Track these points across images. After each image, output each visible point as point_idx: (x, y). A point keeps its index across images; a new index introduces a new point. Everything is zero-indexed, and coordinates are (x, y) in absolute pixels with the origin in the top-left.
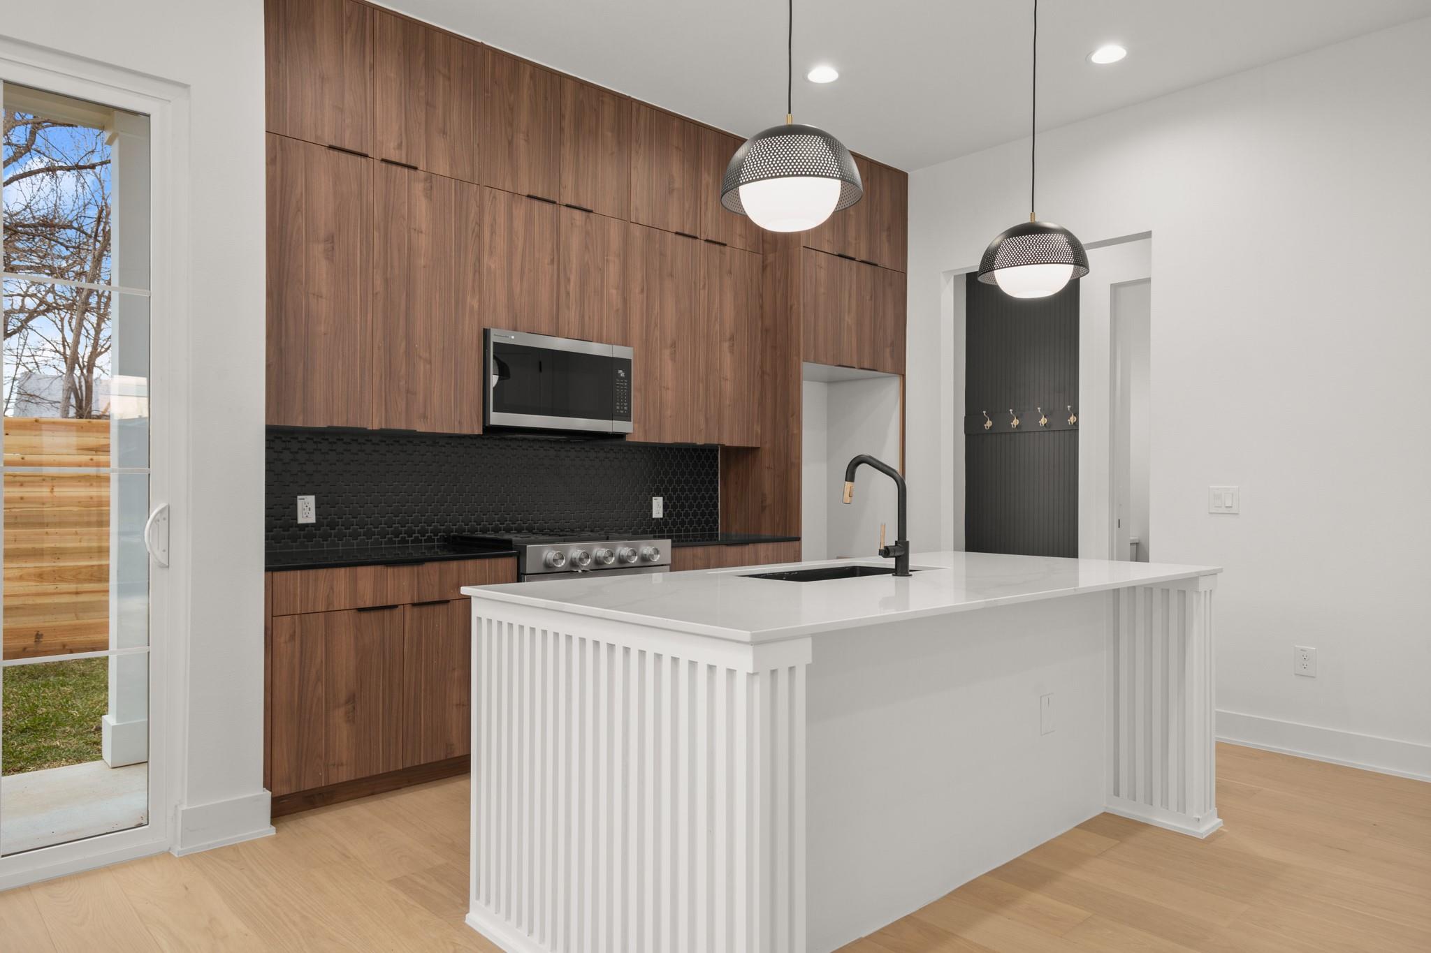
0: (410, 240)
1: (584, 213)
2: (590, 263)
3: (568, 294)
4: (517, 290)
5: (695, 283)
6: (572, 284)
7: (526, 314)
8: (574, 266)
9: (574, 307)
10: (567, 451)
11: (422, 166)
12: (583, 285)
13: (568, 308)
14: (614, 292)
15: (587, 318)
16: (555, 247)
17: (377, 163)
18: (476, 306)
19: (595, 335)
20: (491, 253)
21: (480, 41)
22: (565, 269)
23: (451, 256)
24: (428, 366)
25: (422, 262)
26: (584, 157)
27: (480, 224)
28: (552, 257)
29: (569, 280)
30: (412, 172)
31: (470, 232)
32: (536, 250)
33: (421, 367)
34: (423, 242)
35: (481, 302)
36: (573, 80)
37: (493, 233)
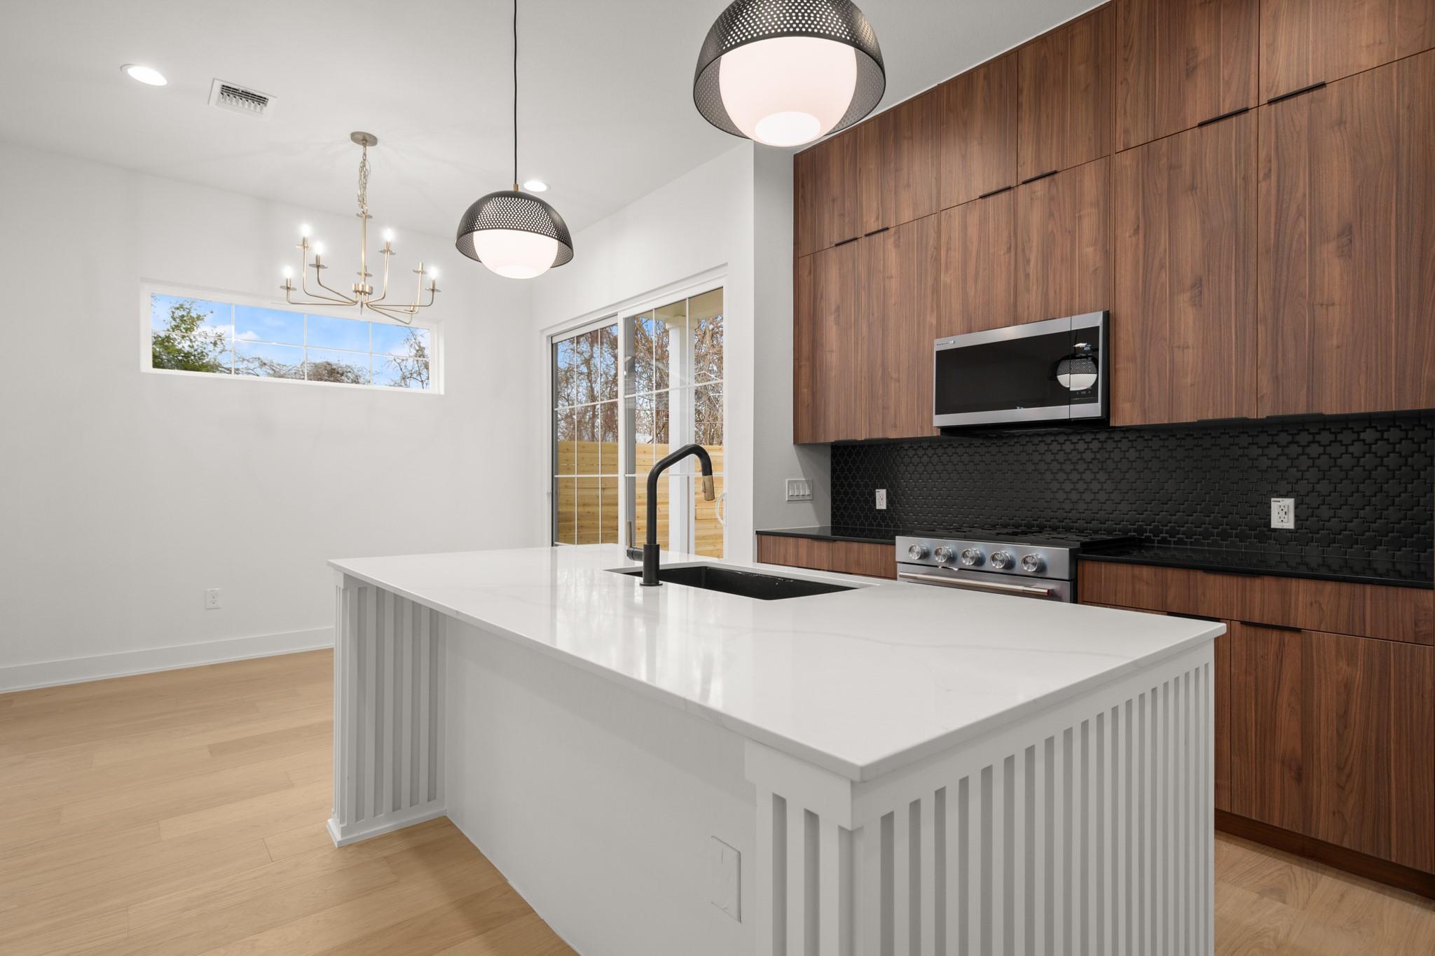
0: (884, 286)
1: (1047, 179)
2: (1055, 231)
3: (1027, 276)
4: (971, 293)
5: (1245, 179)
6: (1032, 263)
7: (980, 312)
8: (1035, 244)
9: (1035, 288)
10: (1023, 445)
11: (893, 224)
12: (1046, 257)
13: (1028, 290)
14: (1090, 250)
15: (1051, 294)
16: (1012, 234)
17: (864, 238)
18: (934, 322)
19: (1063, 307)
20: (947, 269)
21: (936, 85)
22: (1023, 250)
23: (914, 287)
24: (897, 384)
25: (893, 301)
26: (1047, 117)
27: (938, 248)
28: (1009, 245)
29: (1028, 261)
30: (886, 232)
31: (929, 257)
32: (990, 246)
33: (893, 385)
34: (894, 285)
35: (939, 319)
36: (1033, 43)
37: (948, 250)
